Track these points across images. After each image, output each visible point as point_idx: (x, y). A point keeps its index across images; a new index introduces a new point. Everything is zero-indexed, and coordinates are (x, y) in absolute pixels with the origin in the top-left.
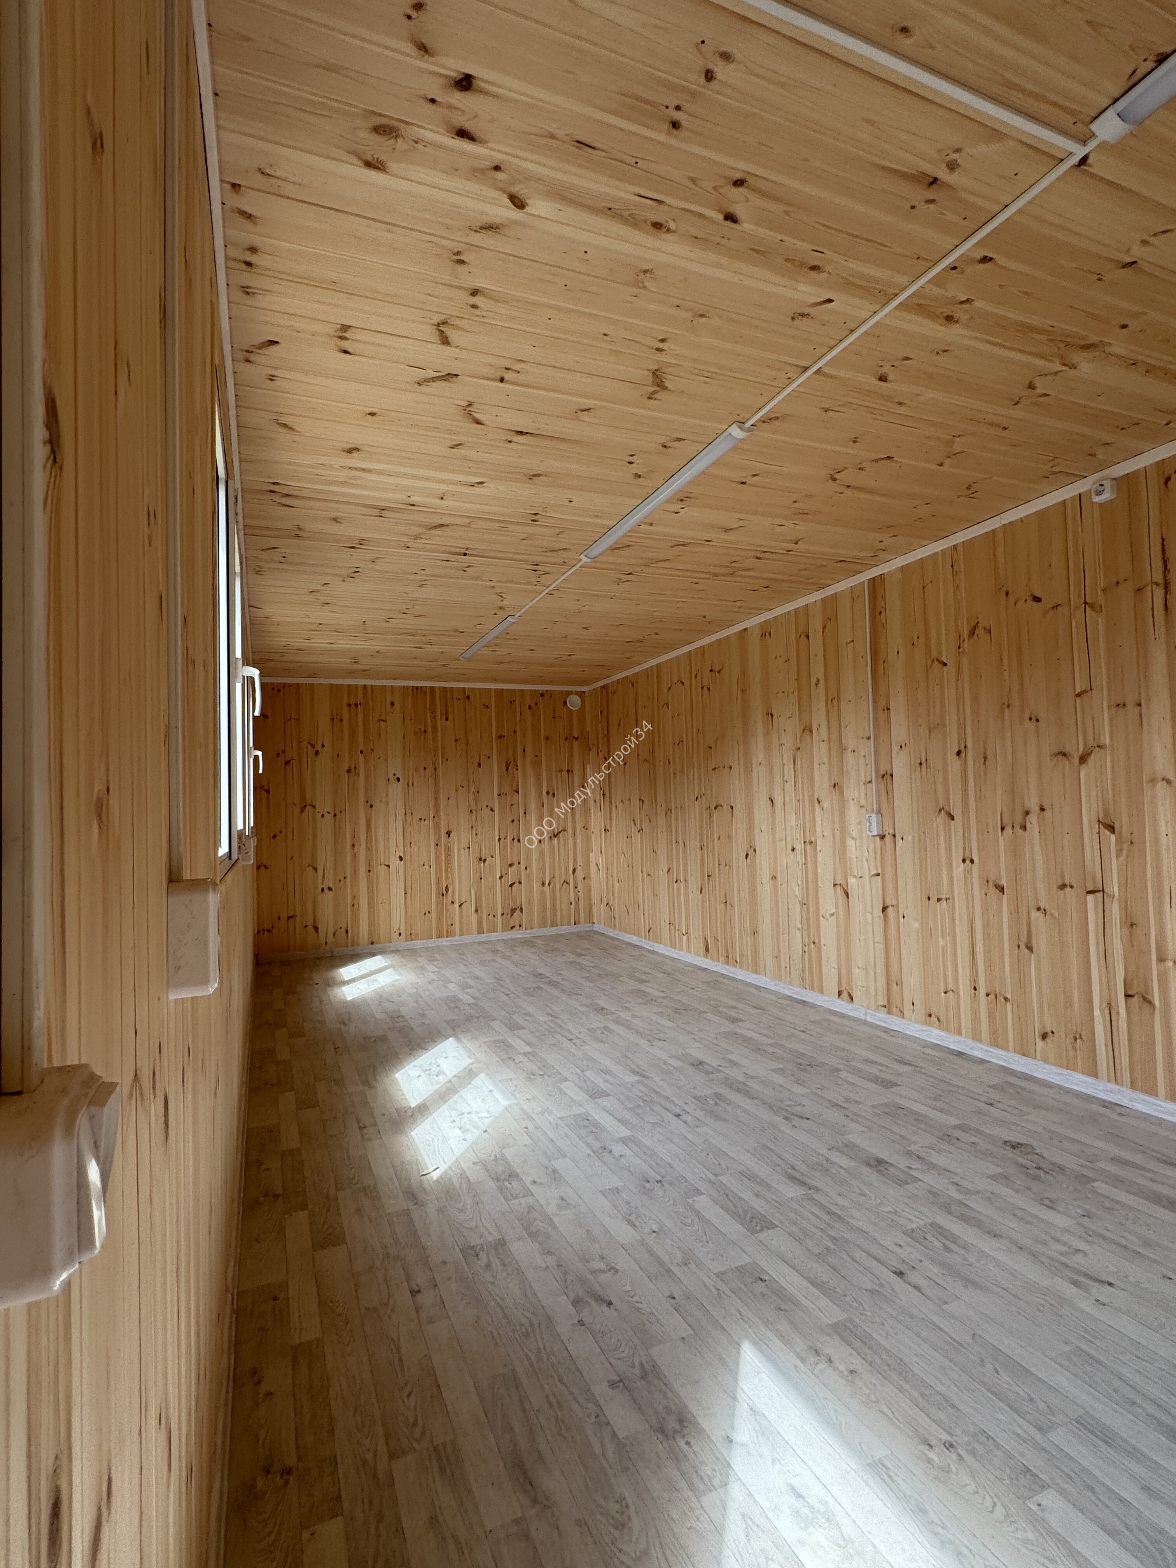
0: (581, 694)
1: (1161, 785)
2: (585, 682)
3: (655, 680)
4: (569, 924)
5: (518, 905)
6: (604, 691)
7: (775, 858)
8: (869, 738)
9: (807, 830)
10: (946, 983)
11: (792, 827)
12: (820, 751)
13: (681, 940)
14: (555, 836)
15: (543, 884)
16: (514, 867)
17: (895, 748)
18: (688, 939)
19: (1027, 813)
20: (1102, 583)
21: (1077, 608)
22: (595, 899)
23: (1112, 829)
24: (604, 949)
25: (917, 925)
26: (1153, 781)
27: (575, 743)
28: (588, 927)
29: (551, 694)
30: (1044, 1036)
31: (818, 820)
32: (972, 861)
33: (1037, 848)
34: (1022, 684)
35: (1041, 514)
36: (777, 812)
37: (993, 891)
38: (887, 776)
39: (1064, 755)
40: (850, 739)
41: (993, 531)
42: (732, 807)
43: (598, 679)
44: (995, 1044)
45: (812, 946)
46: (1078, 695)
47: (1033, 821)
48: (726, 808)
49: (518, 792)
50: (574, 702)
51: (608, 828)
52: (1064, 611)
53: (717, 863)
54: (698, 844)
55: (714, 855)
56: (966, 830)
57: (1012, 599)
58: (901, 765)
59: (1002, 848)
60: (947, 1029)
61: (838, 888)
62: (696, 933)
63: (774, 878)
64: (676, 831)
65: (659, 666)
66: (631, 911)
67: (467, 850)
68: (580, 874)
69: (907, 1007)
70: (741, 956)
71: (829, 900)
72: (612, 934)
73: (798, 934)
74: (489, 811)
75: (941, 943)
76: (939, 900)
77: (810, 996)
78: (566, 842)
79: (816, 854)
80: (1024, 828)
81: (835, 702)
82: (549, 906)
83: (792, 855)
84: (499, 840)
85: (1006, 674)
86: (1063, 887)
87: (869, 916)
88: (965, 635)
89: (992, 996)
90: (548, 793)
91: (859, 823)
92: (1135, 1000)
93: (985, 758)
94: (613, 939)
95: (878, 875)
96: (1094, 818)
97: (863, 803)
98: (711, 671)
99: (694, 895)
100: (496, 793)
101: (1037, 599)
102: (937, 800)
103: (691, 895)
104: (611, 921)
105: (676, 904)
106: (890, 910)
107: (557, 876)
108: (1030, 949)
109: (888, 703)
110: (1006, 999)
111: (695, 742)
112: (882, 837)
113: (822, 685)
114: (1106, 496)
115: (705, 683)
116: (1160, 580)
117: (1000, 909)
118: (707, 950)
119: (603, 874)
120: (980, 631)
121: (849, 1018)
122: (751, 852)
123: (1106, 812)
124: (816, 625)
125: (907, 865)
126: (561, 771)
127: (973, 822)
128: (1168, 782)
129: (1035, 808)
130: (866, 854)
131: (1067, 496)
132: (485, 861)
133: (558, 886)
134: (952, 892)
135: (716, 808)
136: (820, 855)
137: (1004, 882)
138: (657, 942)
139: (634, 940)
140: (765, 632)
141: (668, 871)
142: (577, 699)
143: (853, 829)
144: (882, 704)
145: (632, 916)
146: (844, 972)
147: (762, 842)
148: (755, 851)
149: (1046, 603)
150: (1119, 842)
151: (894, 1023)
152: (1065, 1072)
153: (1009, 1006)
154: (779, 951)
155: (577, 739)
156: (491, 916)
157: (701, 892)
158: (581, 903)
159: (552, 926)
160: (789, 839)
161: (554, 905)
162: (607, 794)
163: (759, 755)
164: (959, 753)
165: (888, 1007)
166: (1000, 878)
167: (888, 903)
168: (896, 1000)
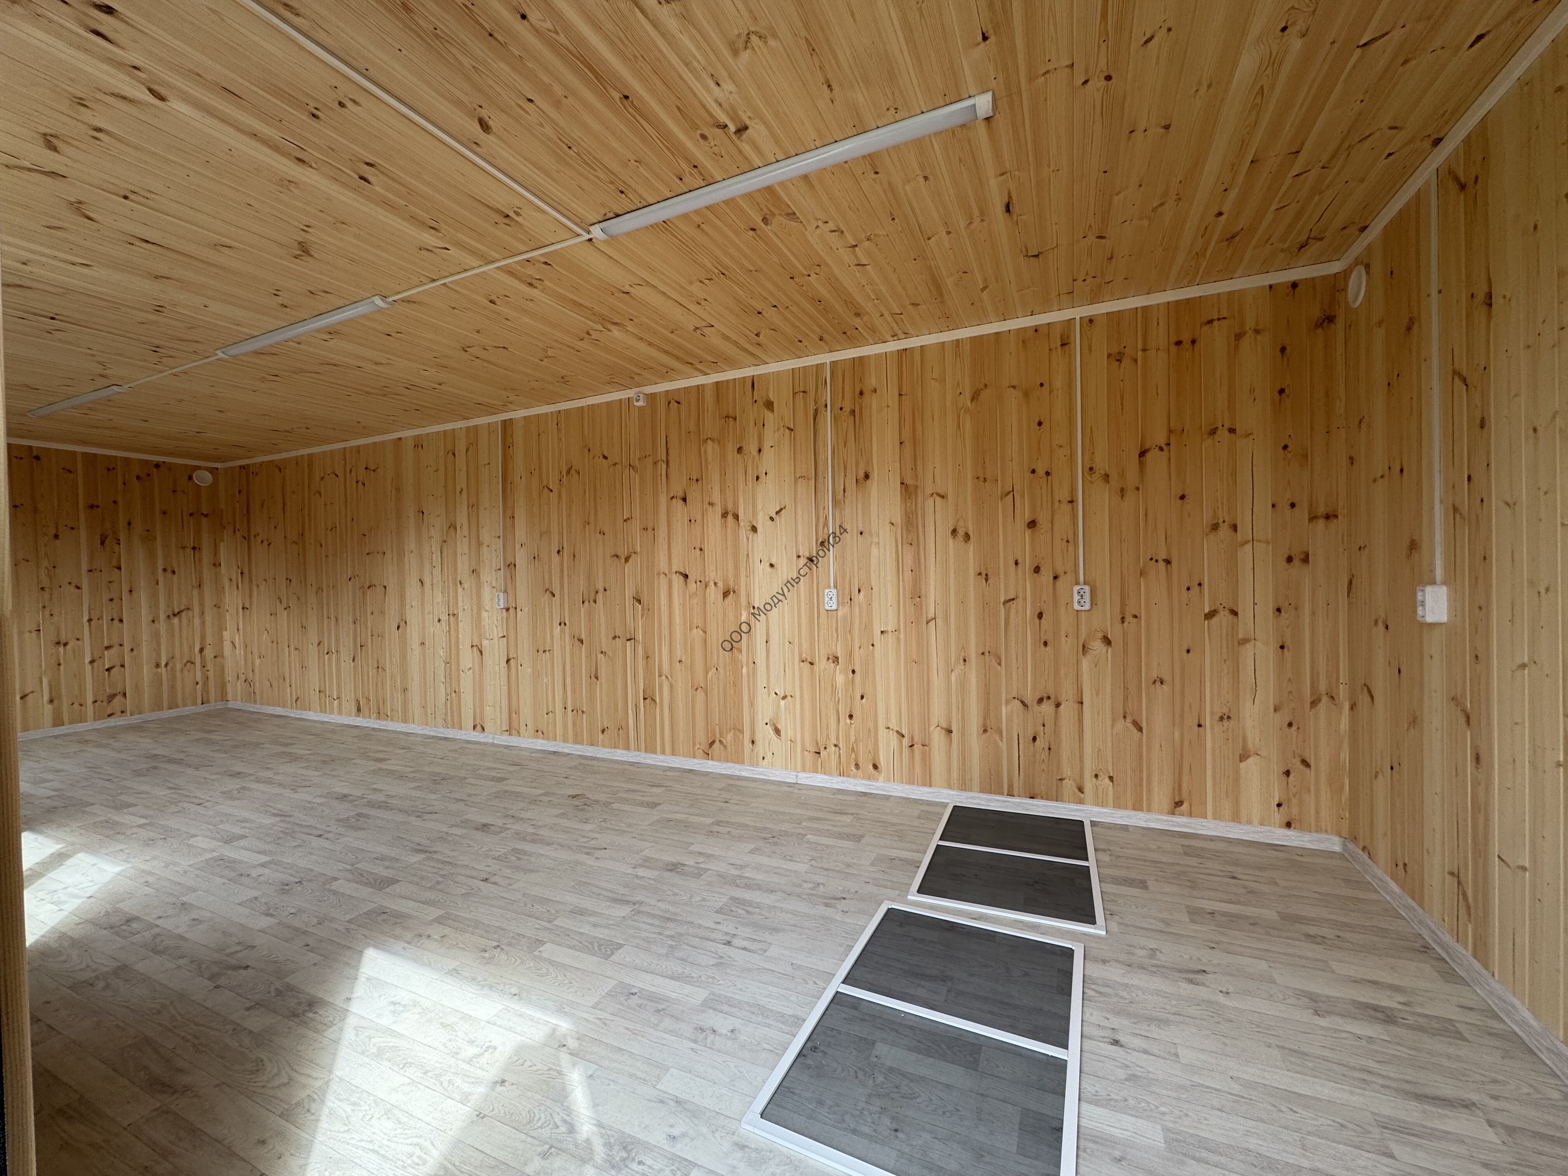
0: (213, 471)
1: (662, 576)
2: (218, 459)
3: (306, 470)
4: (195, 704)
5: (119, 689)
6: (244, 471)
7: (424, 627)
8: (499, 537)
9: (451, 605)
10: (548, 708)
11: (438, 603)
12: (462, 546)
13: (331, 704)
14: (174, 615)
15: (158, 665)
16: (112, 651)
17: (518, 546)
18: (340, 704)
19: (597, 592)
20: (638, 456)
21: (626, 467)
22: (230, 676)
23: (639, 602)
24: (241, 723)
25: (530, 670)
26: (659, 574)
27: (204, 520)
28: (220, 705)
29: (170, 467)
30: (603, 731)
31: (460, 598)
32: (565, 624)
33: (602, 614)
34: (596, 510)
35: (609, 404)
36: (426, 591)
37: (577, 643)
38: (512, 566)
39: (617, 556)
40: (486, 536)
41: (582, 407)
42: (385, 587)
43: (238, 459)
44: (576, 742)
45: (454, 694)
46: (625, 521)
47: (600, 596)
48: (379, 589)
49: (119, 568)
50: (204, 478)
51: (247, 605)
52: (618, 467)
53: (370, 634)
54: (350, 618)
55: (366, 627)
56: (562, 605)
57: (591, 453)
58: (521, 558)
59: (582, 615)
60: (548, 739)
61: (475, 649)
62: (348, 697)
63: (423, 644)
64: (328, 609)
65: (310, 456)
66: (275, 684)
67: (34, 634)
68: (209, 653)
69: (523, 727)
70: (392, 710)
71: (467, 658)
72: (251, 709)
73: (442, 687)
74: (72, 589)
75: (545, 680)
76: (544, 651)
77: (451, 733)
78: (190, 621)
79: (458, 623)
80: (595, 602)
81: (475, 508)
82: (165, 687)
83: (438, 624)
84: (90, 620)
85: (587, 502)
86: (615, 638)
87: (497, 667)
88: (564, 473)
89: (575, 712)
90: (165, 570)
91: (491, 600)
92: (647, 701)
93: (574, 556)
94: (252, 713)
95: (504, 637)
96: (631, 596)
97: (494, 585)
98: (366, 468)
99: (346, 664)
100: (84, 567)
101: (605, 457)
102: (544, 583)
103: (343, 664)
104: (251, 697)
105: (327, 674)
106: (512, 661)
107: (178, 655)
108: (597, 678)
109: (513, 512)
110: (583, 712)
111: (349, 529)
112: (508, 610)
113: (464, 492)
114: (641, 403)
115: (360, 478)
116: (665, 459)
117: (581, 653)
118: (359, 710)
119: (240, 651)
120: (573, 472)
121: (479, 743)
122: (402, 624)
123: (637, 592)
124: (461, 448)
125: (524, 629)
126: (184, 548)
127: (566, 597)
128: (666, 575)
129: (601, 589)
130: (496, 622)
131: (623, 397)
132: (65, 645)
133: (178, 666)
134: (553, 646)
135: (369, 587)
136: (461, 625)
137: (583, 637)
138: (305, 710)
139: (279, 711)
140: (418, 444)
141: (319, 644)
142: (208, 477)
143: (487, 603)
144: (509, 513)
145: (276, 689)
146: (478, 710)
147: (413, 616)
148: (406, 623)
149: (610, 461)
150: (643, 609)
151: (514, 741)
152: (613, 750)
153: (584, 715)
154: (426, 702)
155: (206, 516)
156: (76, 705)
157: (353, 660)
158: (211, 682)
159: (170, 708)
160: (436, 612)
161: (173, 688)
162: (246, 571)
163: (411, 544)
164: (558, 552)
165: (509, 731)
166: (580, 634)
167: (511, 656)
168: (515, 724)
